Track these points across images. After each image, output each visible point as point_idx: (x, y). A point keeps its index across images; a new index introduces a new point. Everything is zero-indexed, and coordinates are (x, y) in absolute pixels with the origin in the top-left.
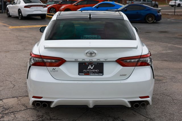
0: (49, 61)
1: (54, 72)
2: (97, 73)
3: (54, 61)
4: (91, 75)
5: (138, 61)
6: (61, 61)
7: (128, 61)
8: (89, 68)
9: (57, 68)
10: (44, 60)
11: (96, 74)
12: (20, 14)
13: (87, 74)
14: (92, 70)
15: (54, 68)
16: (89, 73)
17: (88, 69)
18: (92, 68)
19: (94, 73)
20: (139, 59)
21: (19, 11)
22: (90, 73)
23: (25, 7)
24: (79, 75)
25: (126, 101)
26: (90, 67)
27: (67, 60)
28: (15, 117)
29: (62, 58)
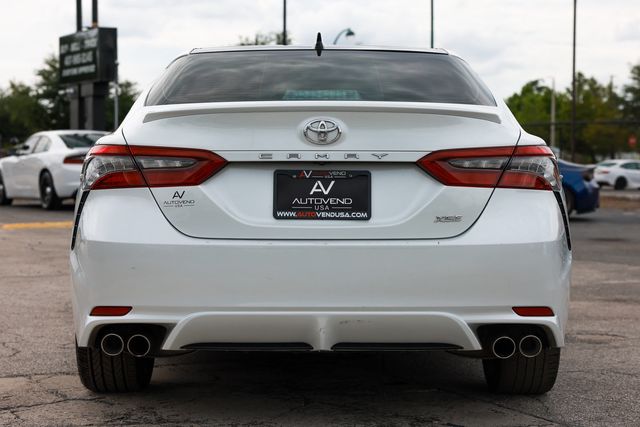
0: (160, 163)
1: (179, 205)
2: (345, 211)
3: (178, 164)
4: (321, 218)
5: (505, 168)
6: (205, 163)
7: (467, 164)
8: (314, 190)
9: (189, 191)
10: (142, 161)
11: (342, 214)
12: (49, 190)
13: (308, 213)
14: (326, 197)
15: (180, 189)
16: (313, 210)
17: (312, 196)
18: (326, 193)
19: (334, 211)
20: (508, 159)
21: (45, 178)
22: (319, 211)
23: (69, 160)
24: (276, 216)
25: (463, 320)
26: (318, 187)
27: (229, 160)
28: (18, 417)
29: (210, 152)
